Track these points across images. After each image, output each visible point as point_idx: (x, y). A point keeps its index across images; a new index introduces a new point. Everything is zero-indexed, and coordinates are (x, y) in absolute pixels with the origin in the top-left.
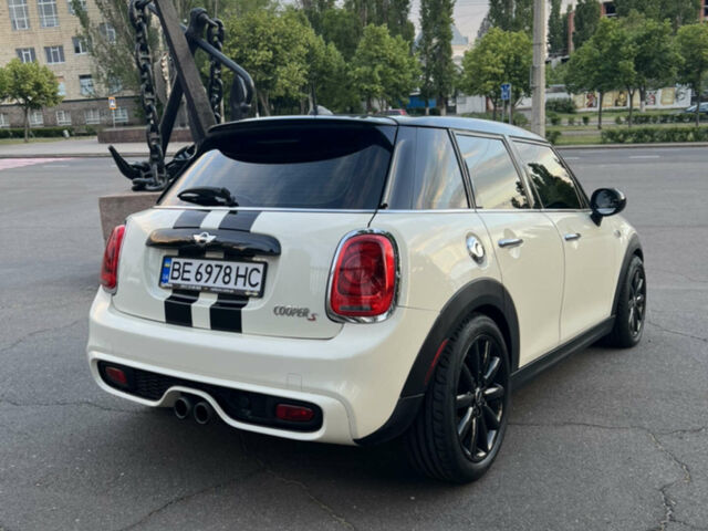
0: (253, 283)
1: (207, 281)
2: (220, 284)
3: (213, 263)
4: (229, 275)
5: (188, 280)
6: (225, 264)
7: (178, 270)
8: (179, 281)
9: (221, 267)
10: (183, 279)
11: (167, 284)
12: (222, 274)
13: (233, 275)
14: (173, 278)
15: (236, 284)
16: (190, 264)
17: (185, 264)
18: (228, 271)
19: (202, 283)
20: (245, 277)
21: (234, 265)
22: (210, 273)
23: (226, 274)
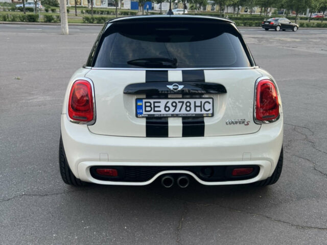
0: (207, 109)
1: (173, 111)
2: (184, 112)
3: (177, 101)
4: (189, 106)
5: (160, 111)
6: (185, 101)
7: (150, 106)
8: (152, 113)
9: (183, 102)
10: (154, 111)
11: (143, 115)
12: (184, 106)
13: (192, 106)
14: (146, 111)
15: (195, 111)
16: (160, 102)
17: (154, 102)
18: (188, 104)
19: (170, 112)
20: (201, 106)
21: (192, 101)
22: (176, 107)
23: (187, 106)
